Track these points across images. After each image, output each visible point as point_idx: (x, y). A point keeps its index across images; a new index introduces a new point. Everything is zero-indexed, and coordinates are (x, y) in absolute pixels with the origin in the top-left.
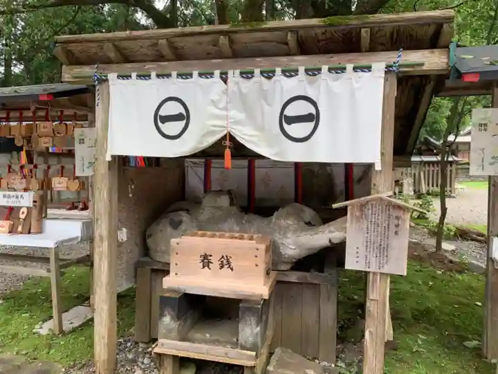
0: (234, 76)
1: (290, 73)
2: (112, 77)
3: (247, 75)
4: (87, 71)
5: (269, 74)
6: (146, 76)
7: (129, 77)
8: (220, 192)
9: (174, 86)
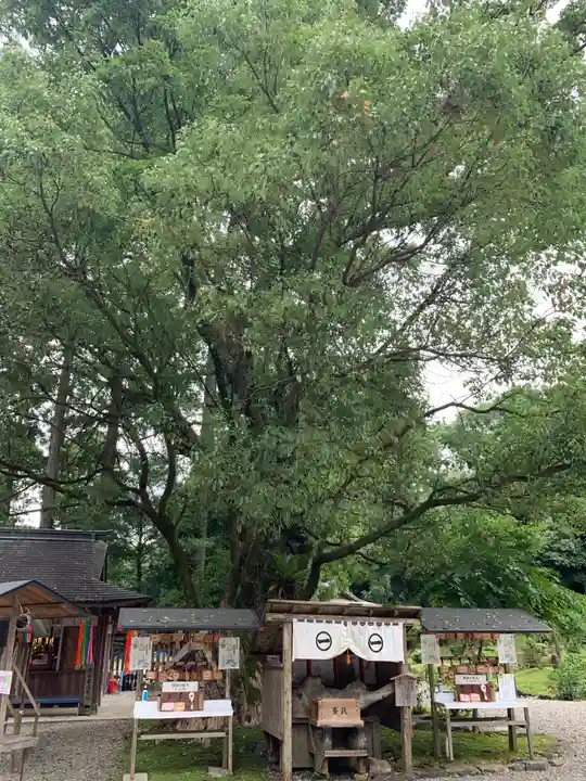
0: (349, 623)
1: (371, 624)
2: (295, 620)
3: (354, 624)
4: (281, 616)
5: (363, 624)
6: (311, 621)
7: (303, 621)
8: (315, 677)
9: (323, 626)
